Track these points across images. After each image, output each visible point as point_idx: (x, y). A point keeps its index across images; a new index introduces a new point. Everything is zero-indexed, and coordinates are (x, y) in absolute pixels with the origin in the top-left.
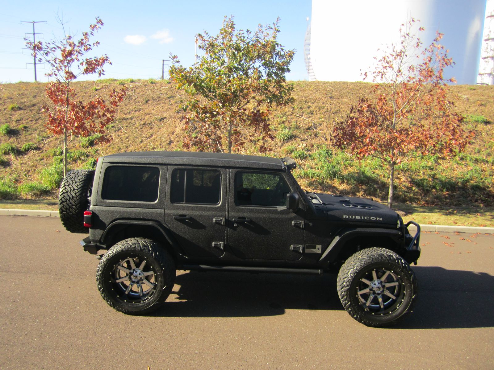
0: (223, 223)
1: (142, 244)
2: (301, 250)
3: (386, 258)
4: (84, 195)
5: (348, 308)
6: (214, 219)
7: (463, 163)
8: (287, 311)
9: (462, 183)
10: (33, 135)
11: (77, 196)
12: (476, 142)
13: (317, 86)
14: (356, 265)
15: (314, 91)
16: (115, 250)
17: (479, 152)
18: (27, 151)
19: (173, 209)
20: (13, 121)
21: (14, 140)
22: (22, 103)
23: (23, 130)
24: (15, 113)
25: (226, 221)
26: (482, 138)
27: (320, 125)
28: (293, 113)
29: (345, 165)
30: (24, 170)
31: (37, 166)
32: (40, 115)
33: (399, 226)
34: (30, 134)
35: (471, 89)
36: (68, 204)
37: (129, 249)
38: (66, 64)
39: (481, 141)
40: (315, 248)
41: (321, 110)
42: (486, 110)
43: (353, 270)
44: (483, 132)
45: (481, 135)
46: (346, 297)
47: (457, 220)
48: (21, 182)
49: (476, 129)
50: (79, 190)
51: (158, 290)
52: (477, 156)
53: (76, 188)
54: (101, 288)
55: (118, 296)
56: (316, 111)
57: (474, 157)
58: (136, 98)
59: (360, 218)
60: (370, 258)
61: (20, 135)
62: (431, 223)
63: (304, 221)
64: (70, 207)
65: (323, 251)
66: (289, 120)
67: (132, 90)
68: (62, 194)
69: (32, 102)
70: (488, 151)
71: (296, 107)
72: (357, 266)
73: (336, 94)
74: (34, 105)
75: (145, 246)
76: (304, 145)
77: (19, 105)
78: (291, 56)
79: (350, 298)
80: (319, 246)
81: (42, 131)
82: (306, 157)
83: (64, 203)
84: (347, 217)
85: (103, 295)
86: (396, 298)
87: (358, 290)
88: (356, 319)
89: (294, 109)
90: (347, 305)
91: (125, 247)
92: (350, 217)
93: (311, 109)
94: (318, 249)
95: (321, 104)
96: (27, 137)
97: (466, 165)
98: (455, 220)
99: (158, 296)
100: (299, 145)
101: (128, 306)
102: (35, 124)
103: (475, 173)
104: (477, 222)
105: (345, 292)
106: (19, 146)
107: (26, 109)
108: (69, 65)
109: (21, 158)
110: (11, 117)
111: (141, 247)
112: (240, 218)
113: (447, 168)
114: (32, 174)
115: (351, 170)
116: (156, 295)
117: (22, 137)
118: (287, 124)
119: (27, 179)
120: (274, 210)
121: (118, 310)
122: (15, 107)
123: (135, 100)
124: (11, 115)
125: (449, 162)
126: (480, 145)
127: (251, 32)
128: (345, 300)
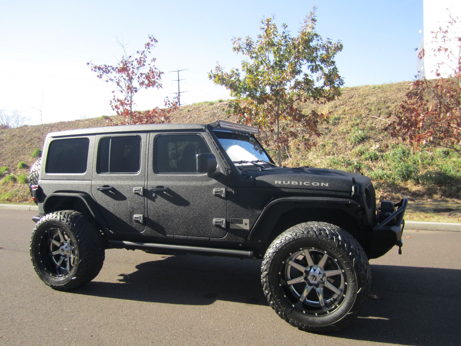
0: (141, 193)
2: (224, 225)
3: (315, 233)
6: (134, 189)
15: (396, 91)
19: (99, 179)
25: (144, 190)
28: (369, 115)
29: (423, 164)
33: (352, 193)
37: (51, 219)
40: (242, 223)
51: (75, 264)
55: (45, 269)
63: (226, 189)
66: (364, 122)
71: (373, 109)
72: (277, 243)
76: (378, 146)
80: (247, 221)
82: (378, 159)
84: (280, 182)
85: (34, 267)
87: (289, 278)
88: (281, 316)
89: (370, 110)
92: (284, 182)
93: (390, 109)
94: (246, 224)
100: (371, 146)
112: (158, 187)
115: (430, 169)
118: (360, 126)
120: (194, 177)
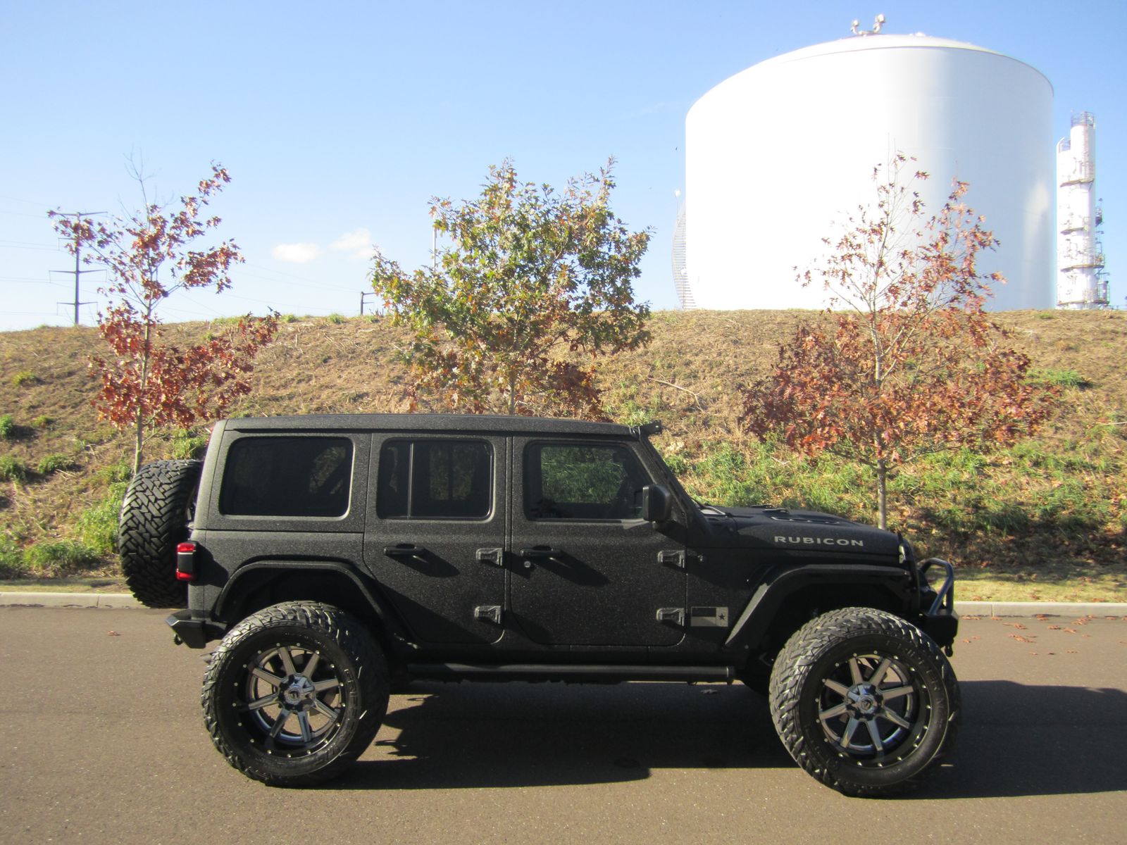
0: (499, 561)
1: (311, 611)
2: (681, 621)
3: (880, 625)
4: (178, 511)
5: (800, 752)
6: (479, 553)
7: (1041, 471)
8: (654, 771)
9: (1041, 517)
10: (67, 438)
11: (163, 515)
12: (1064, 427)
13: (703, 321)
14: (812, 645)
15: (697, 331)
16: (248, 628)
17: (1073, 449)
18: (50, 473)
19: (385, 531)
20: (21, 408)
21: (22, 449)
22: (44, 370)
23: (43, 427)
24: (26, 392)
25: (506, 555)
26: (1078, 418)
27: (714, 401)
28: (652, 377)
29: (774, 484)
30: (40, 516)
31: (72, 506)
32: (84, 394)
33: (903, 558)
34: (59, 437)
35: (1042, 318)
36: (141, 534)
37: (279, 623)
38: (146, 267)
39: (1075, 424)
40: (713, 614)
41: (715, 369)
42: (1081, 359)
43: (803, 657)
44: (1078, 405)
45: (1075, 411)
46: (792, 724)
47: (1039, 591)
48: (32, 542)
49: (1061, 400)
50: (167, 502)
51: (346, 723)
52: (1070, 456)
53: (163, 497)
54: (212, 721)
55: (252, 741)
56: (704, 372)
57: (1063, 459)
58: (301, 355)
59: (813, 542)
60: (841, 627)
61: (37, 438)
62: (981, 599)
63: (686, 552)
64: (145, 540)
65: (732, 624)
66: (644, 391)
67: (293, 338)
68: (129, 511)
69: (66, 368)
70: (1095, 444)
71: (658, 364)
72: (814, 648)
73: (746, 334)
74: (70, 374)
75: (318, 616)
76: (681, 444)
77: (37, 374)
78: (642, 241)
79: (802, 725)
80: (723, 611)
81: (87, 429)
82: (685, 471)
83: (133, 532)
84: (783, 539)
85: (217, 739)
86: (910, 726)
87: (820, 709)
88: (819, 778)
89: (653, 368)
90: (797, 743)
91: (271, 619)
92: (790, 539)
93: (693, 367)
94: (720, 617)
95: (715, 356)
96: (51, 443)
97: (1048, 477)
98: (1036, 591)
99: (346, 737)
100: (668, 445)
101: (276, 764)
102: (72, 413)
103: (1070, 492)
104: (1084, 594)
105: (788, 711)
106: (32, 462)
107: (51, 383)
108: (153, 269)
109: (35, 489)
110: (17, 399)
111: (307, 619)
112: (537, 548)
113: (1006, 484)
114: (60, 523)
115: (787, 493)
116: (343, 733)
117: (41, 443)
118: (639, 400)
119: (46, 535)
120: (617, 527)
121: (253, 776)
122: (28, 378)
123: (298, 358)
124: (18, 396)
125: (1010, 472)
126: (1074, 433)
127: (552, 190)
128: (791, 732)
